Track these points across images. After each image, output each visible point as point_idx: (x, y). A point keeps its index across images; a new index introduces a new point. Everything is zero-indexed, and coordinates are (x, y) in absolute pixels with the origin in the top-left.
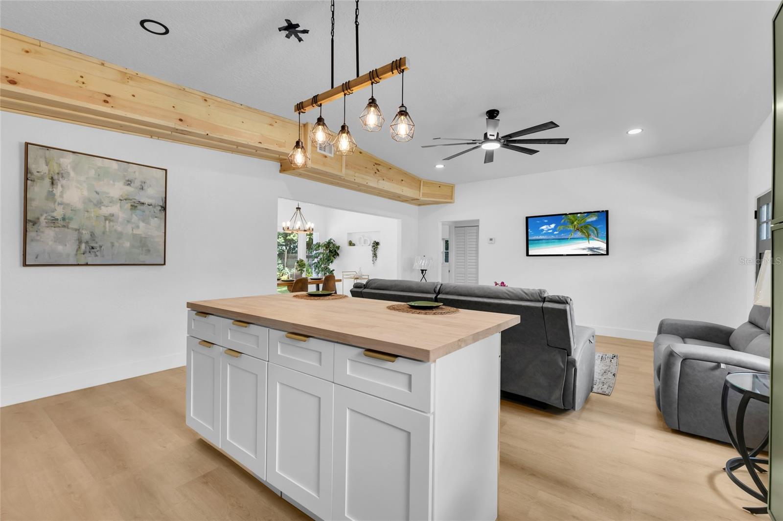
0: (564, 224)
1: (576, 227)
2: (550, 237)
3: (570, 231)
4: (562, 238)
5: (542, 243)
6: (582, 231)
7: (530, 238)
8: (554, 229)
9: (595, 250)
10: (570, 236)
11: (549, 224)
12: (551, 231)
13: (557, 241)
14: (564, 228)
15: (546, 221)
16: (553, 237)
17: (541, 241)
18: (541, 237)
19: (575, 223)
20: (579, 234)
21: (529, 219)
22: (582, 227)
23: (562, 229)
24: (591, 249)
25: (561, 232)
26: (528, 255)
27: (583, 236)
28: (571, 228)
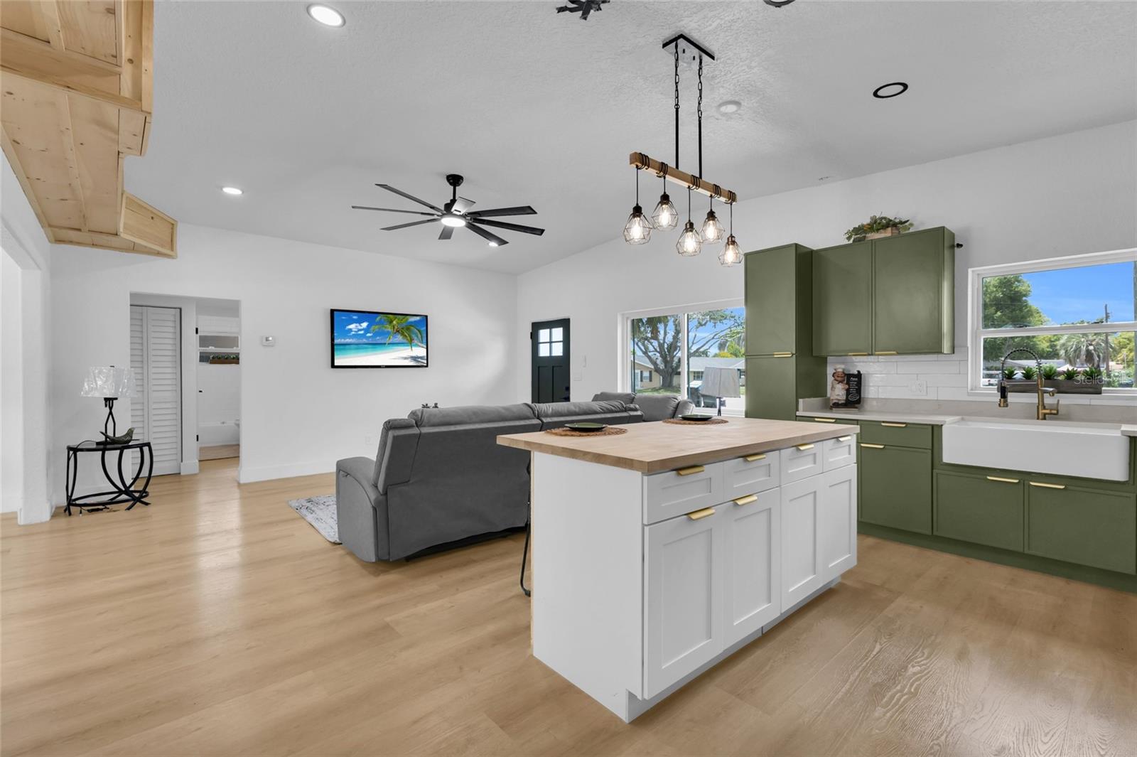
0: (380, 323)
1: (396, 327)
2: (360, 341)
3: (388, 333)
4: (379, 342)
5: (350, 349)
6: (402, 334)
7: (336, 341)
8: (367, 330)
9: (419, 360)
10: (387, 341)
11: (360, 322)
12: (362, 332)
13: (370, 346)
14: (379, 329)
15: (355, 317)
16: (365, 341)
17: (347, 347)
18: (348, 341)
19: (394, 322)
20: (399, 338)
21: (335, 312)
22: (403, 329)
23: (377, 330)
24: (414, 358)
25: (376, 334)
26: (333, 366)
27: (405, 341)
28: (389, 328)
